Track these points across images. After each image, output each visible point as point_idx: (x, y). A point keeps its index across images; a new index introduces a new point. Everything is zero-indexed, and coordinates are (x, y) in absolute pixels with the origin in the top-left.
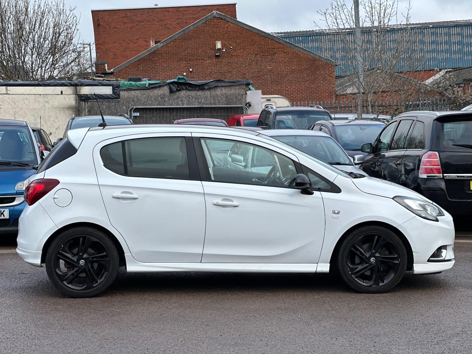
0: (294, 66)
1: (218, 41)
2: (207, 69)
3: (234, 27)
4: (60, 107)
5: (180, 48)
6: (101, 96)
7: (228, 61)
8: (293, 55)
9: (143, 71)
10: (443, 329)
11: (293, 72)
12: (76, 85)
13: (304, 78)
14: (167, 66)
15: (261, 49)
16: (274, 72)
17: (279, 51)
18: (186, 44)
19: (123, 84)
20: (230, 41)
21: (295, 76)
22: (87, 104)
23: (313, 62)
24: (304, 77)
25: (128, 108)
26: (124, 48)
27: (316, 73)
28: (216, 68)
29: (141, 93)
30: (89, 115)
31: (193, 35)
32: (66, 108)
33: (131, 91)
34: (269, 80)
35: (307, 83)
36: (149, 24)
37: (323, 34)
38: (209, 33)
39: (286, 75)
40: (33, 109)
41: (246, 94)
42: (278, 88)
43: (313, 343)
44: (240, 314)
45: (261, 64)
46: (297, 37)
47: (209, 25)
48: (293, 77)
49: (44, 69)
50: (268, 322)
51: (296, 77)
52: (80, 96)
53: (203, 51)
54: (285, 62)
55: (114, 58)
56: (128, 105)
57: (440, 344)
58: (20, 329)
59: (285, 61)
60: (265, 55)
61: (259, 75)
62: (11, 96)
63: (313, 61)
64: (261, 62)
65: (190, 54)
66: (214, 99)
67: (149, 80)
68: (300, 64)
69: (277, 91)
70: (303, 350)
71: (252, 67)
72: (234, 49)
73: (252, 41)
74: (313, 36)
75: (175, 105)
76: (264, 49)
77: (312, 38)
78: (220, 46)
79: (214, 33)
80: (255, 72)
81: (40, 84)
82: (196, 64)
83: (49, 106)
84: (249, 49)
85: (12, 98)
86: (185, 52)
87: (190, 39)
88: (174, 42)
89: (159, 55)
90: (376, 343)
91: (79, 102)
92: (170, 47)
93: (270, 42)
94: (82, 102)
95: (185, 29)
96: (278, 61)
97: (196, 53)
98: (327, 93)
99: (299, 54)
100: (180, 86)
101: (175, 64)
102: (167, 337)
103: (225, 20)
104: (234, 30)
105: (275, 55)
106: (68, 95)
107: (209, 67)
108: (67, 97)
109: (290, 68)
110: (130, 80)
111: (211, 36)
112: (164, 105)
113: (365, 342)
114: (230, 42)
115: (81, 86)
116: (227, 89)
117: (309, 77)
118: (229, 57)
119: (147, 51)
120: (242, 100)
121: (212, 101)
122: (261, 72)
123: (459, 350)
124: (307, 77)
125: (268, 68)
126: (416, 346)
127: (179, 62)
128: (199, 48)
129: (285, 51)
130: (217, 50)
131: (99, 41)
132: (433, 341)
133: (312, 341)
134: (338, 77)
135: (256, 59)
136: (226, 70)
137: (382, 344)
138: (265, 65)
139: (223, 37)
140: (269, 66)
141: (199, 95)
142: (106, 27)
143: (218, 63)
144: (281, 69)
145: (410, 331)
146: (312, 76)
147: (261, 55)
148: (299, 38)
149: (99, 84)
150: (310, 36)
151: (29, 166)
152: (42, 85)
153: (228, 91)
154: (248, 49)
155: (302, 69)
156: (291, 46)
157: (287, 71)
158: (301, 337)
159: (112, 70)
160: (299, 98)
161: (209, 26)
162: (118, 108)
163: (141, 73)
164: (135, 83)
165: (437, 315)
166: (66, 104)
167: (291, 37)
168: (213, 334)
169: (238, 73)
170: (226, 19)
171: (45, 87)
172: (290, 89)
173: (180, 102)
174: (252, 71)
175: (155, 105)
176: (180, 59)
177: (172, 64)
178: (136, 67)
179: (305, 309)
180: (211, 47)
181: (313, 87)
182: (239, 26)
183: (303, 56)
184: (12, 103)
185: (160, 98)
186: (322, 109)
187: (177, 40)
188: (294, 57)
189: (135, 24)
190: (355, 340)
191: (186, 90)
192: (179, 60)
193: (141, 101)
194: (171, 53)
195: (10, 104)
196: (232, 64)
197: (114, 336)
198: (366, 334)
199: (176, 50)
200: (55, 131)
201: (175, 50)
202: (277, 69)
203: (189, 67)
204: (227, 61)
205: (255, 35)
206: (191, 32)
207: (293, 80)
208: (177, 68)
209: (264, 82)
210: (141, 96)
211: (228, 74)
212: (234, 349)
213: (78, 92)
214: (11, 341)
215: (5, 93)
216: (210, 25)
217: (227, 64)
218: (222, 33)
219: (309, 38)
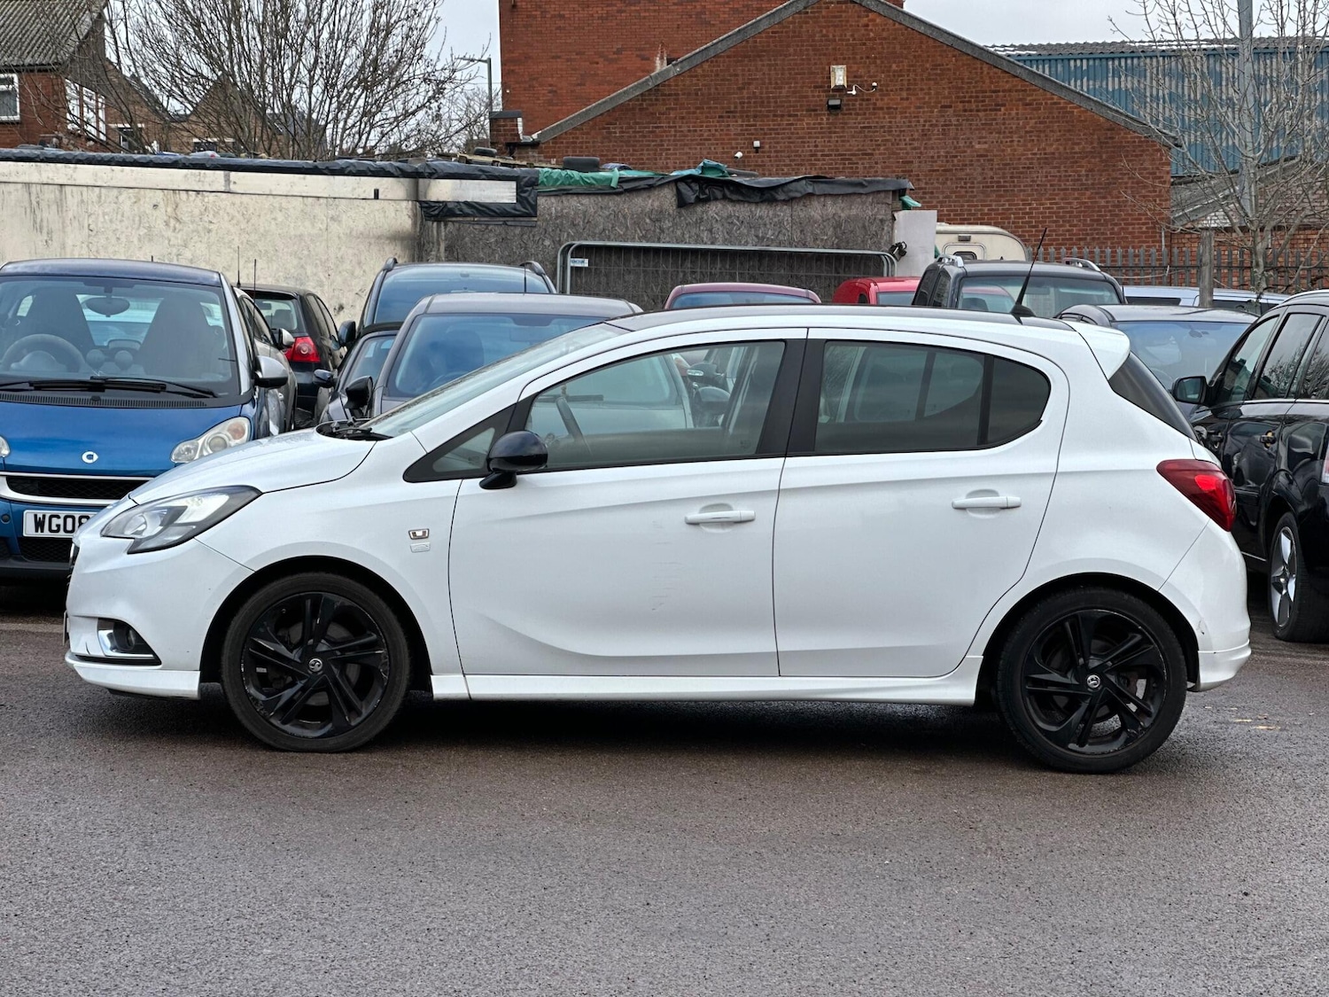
0: (1052, 145)
1: (837, 64)
2: (804, 142)
3: (885, 25)
4: (371, 234)
5: (728, 80)
6: (484, 209)
7: (864, 123)
8: (1050, 113)
9: (621, 141)
10: (1289, 922)
11: (1047, 160)
12: (415, 175)
13: (1078, 180)
14: (689, 131)
15: (959, 92)
16: (993, 160)
17: (1011, 100)
18: (746, 69)
19: (546, 177)
20: (872, 66)
21: (1054, 172)
22: (445, 228)
23: (1109, 136)
24: (1079, 176)
25: (558, 245)
26: (581, 75)
27: (1114, 166)
28: (829, 142)
29: (597, 204)
30: (448, 260)
31: (768, 46)
32: (388, 238)
33: (569, 197)
34: (979, 183)
35: (1088, 193)
36: (655, 11)
37: (1151, 54)
38: (813, 41)
39: (1028, 168)
40: (296, 236)
41: (894, 219)
42: (1004, 205)
43: (899, 943)
44: (721, 846)
45: (957, 134)
46: (1075, 60)
47: (814, 17)
48: (1047, 177)
49: (341, 125)
50: (791, 875)
51: (1056, 176)
52: (426, 205)
53: (794, 92)
54: (1027, 132)
55: (550, 103)
56: (559, 237)
57: (1266, 968)
58: (98, 852)
59: (1028, 129)
60: (971, 111)
61: (949, 166)
62: (237, 199)
63: (1109, 132)
64: (957, 129)
65: (756, 98)
66: (801, 231)
67: (621, 169)
68: (1070, 140)
69: (999, 214)
70: (865, 961)
71: (931, 142)
72: (881, 90)
73: (935, 67)
74: (1120, 58)
75: (690, 243)
76: (967, 92)
77: (1116, 62)
78: (841, 78)
79: (826, 40)
80: (939, 157)
81: (320, 167)
82: (772, 127)
83: (341, 231)
84: (926, 91)
85: (241, 203)
86: (743, 93)
87: (759, 56)
88: (712, 62)
89: (669, 100)
90: (1081, 954)
91: (422, 222)
92: (701, 76)
93: (985, 72)
94: (430, 223)
95: (746, 27)
96: (1006, 128)
97: (773, 98)
98: (1143, 224)
99: (1068, 109)
100: (709, 188)
101: (711, 126)
102: (494, 900)
103: (861, 5)
104: (885, 34)
105: (1000, 110)
106: (392, 203)
107: (810, 138)
108: (390, 208)
109: (1038, 150)
110: (568, 165)
111: (818, 50)
112: (659, 241)
113: (1051, 949)
114: (873, 69)
115: (430, 178)
116: (840, 203)
117: (1093, 176)
118: (867, 112)
119: (635, 86)
120: (882, 237)
121: (797, 236)
122: (956, 157)
123: (1315, 987)
124: (1087, 175)
125: (977, 146)
126: (1196, 967)
127: (725, 120)
128: (782, 83)
129: (1029, 98)
130: (834, 90)
131: (513, 53)
132: (1250, 956)
133: (898, 935)
134: (1181, 181)
135: (943, 119)
136: (856, 148)
137: (1097, 958)
138: (968, 139)
139: (853, 54)
140: (979, 143)
141: (761, 217)
142: (534, 13)
143: (835, 128)
144: (1015, 150)
145: (1192, 924)
146: (1104, 174)
147: (960, 111)
148: (1078, 62)
149: (480, 173)
150: (1113, 59)
151: (215, 397)
152: (325, 171)
153: (843, 210)
154: (922, 90)
155: (1076, 153)
156: (1048, 86)
157: (1030, 156)
158: (871, 922)
159: (535, 136)
160: (1061, 235)
161: (815, 23)
162: (530, 244)
163: (618, 146)
164: (581, 174)
165: (1287, 882)
166: (386, 226)
167: (1056, 60)
168: (627, 899)
169: (889, 158)
170: (863, 4)
171: (331, 177)
172: (1035, 209)
173: (705, 235)
174: (931, 153)
175: (634, 238)
176: (727, 112)
177: (705, 125)
178: (604, 128)
179: (910, 843)
180: (817, 82)
181: (1104, 207)
182: (900, 24)
183: (1080, 116)
184: (241, 218)
185: (650, 219)
186: (1096, 271)
187: (721, 57)
188: (1053, 117)
189: (615, 8)
190: (1025, 941)
191: (722, 202)
192: (724, 114)
193: (596, 226)
194: (702, 95)
195: (234, 222)
196: (875, 132)
197: (348, 888)
198: (1060, 925)
199: (718, 84)
200: (354, 301)
201: (716, 85)
202: (1003, 151)
203: (753, 137)
204: (859, 123)
205: (945, 51)
206: (764, 35)
207: (1046, 185)
208: (718, 137)
209: (962, 187)
210: (595, 213)
211: (860, 159)
212: (671, 944)
213: (421, 194)
214: (61, 886)
215: (223, 189)
216: (819, 17)
217: (860, 132)
218: (851, 42)
219: (1110, 63)
